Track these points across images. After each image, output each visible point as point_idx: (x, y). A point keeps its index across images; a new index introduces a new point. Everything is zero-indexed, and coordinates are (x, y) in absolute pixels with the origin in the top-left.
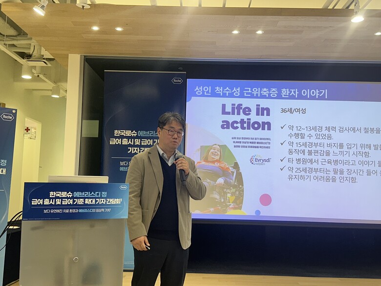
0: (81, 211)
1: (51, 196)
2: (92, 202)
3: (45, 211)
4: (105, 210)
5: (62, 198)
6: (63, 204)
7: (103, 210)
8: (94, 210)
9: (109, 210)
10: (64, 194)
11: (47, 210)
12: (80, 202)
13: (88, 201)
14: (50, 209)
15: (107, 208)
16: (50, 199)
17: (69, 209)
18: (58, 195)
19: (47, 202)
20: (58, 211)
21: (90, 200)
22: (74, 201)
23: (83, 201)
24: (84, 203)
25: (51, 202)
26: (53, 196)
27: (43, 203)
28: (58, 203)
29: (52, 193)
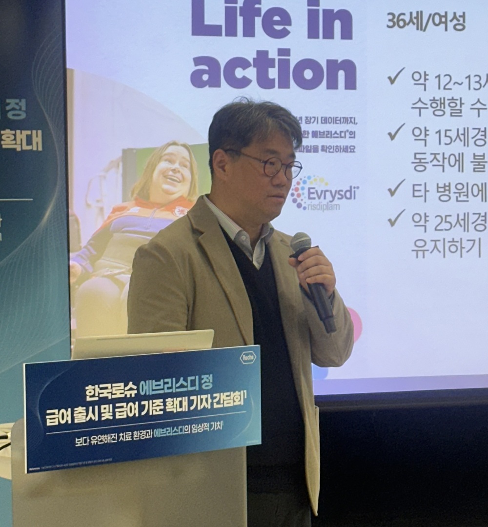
0: (159, 433)
1: (88, 399)
2: (181, 406)
3: (80, 442)
4: (211, 426)
5: (114, 401)
6: (117, 417)
7: (206, 426)
8: (186, 429)
9: (218, 425)
10: (118, 390)
11: (82, 439)
12: (155, 408)
13: (173, 405)
14: (90, 434)
15: (216, 420)
16: (86, 405)
17: (132, 429)
18: (105, 394)
19: (81, 415)
20: (107, 439)
21: (177, 401)
22: (141, 408)
23: (162, 404)
24: (164, 410)
25: (91, 415)
26: (94, 396)
27: (73, 418)
28: (107, 416)
29: (89, 388)
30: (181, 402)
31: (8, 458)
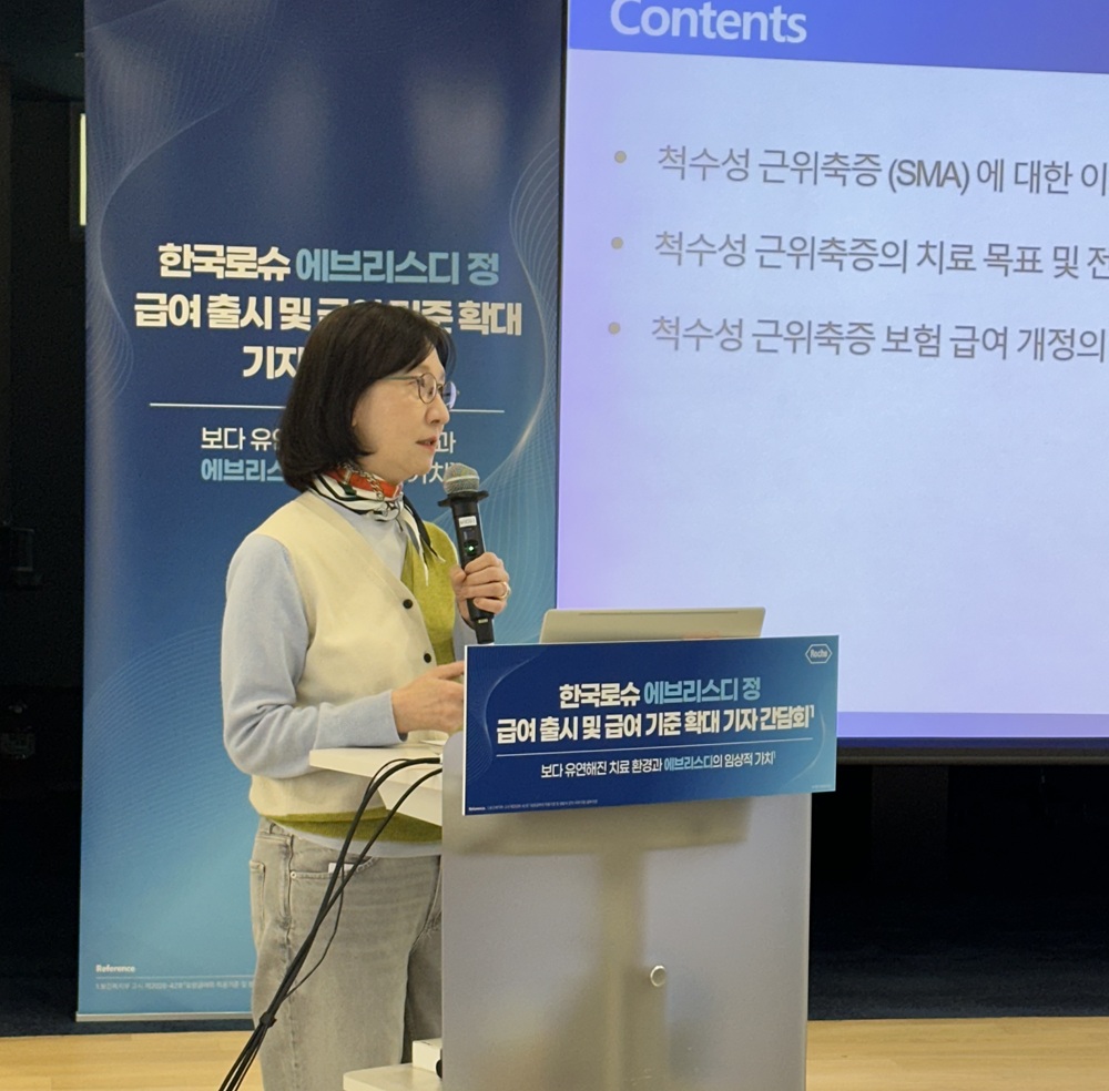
0: (672, 764)
1: (563, 705)
2: (709, 725)
3: (548, 772)
4: (755, 758)
5: (604, 711)
6: (608, 736)
7: (747, 758)
8: (716, 761)
9: (767, 758)
10: (610, 693)
11: (552, 768)
12: (667, 725)
13: (696, 722)
14: (564, 760)
15: (763, 748)
16: (561, 715)
17: (631, 757)
18: (590, 699)
19: (551, 730)
20: (591, 769)
21: (703, 716)
22: (646, 724)
23: (679, 719)
24: (682, 729)
25: (566, 730)
26: (572, 701)
27: (538, 734)
28: (592, 733)
29: (566, 689)
30: (709, 718)
31: (437, 791)
